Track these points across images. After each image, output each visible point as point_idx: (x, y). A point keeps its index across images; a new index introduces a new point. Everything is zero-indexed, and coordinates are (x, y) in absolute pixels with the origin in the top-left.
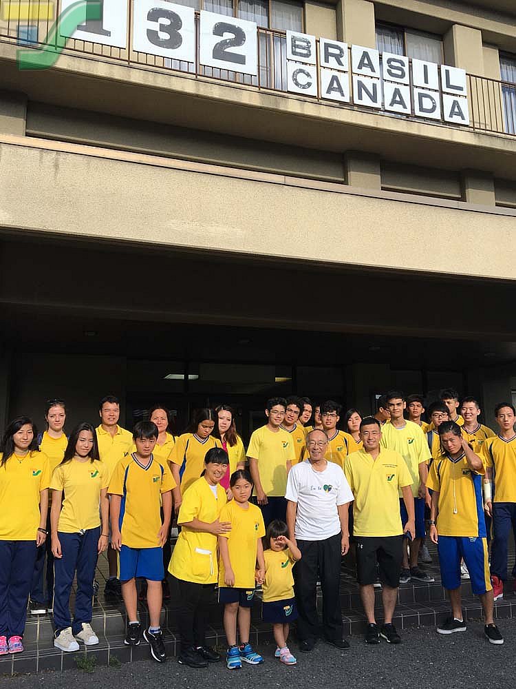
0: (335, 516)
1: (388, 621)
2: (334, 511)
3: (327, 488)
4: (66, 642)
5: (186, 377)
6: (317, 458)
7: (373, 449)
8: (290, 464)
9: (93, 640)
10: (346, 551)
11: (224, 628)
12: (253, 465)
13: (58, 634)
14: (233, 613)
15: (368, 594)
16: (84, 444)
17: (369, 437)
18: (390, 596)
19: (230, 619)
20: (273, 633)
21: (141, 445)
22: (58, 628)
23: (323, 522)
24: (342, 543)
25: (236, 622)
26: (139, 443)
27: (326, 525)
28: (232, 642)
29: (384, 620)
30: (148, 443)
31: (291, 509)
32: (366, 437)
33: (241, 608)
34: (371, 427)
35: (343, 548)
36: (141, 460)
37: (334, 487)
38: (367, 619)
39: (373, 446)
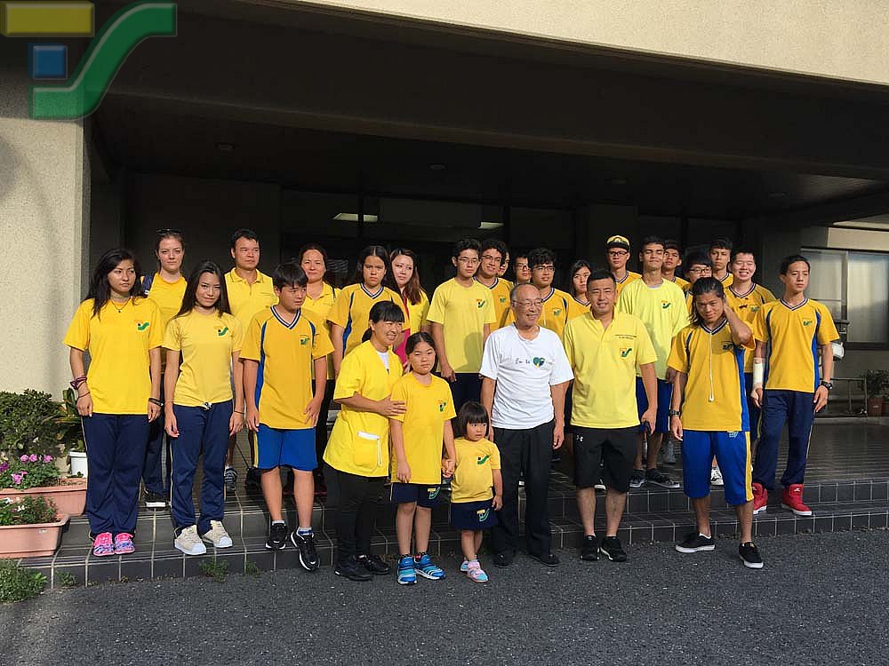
2: (546, 392)
3: (539, 362)
4: (190, 543)
8: (488, 329)
9: (226, 542)
13: (179, 532)
14: (409, 514)
15: (587, 500)
16: (207, 291)
17: (600, 296)
18: (616, 503)
20: (460, 542)
24: (555, 434)
25: (413, 526)
27: (534, 410)
32: (595, 297)
33: (419, 507)
36: (284, 316)
38: (584, 530)
39: (605, 310)
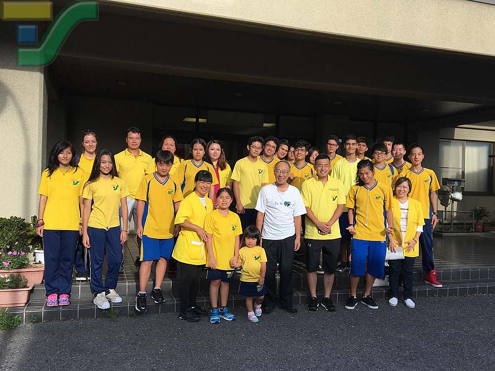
0: (291, 223)
1: (327, 296)
2: (291, 219)
3: (287, 204)
5: (197, 120)
6: (282, 183)
7: (324, 177)
10: (298, 249)
11: (209, 296)
12: (236, 185)
14: (216, 286)
17: (322, 168)
19: (214, 290)
21: (161, 168)
22: (95, 292)
23: (282, 228)
24: (295, 243)
26: (159, 166)
27: (283, 230)
28: (215, 305)
29: (324, 296)
30: (165, 167)
31: (260, 217)
32: (319, 169)
33: (222, 282)
34: (324, 161)
35: (296, 246)
36: (160, 178)
37: (292, 203)
39: (325, 175)
